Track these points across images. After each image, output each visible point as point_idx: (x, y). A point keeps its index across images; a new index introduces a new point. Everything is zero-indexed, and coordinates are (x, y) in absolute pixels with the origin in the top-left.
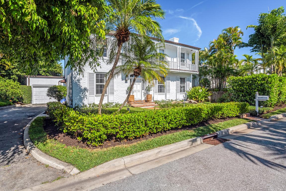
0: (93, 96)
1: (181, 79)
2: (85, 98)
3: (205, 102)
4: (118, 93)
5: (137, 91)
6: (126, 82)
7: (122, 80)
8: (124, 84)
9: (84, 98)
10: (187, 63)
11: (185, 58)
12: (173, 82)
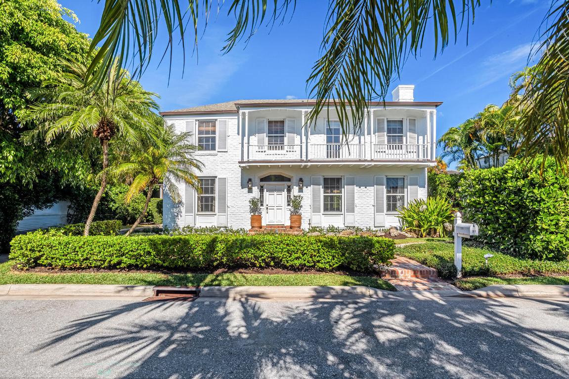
0: (192, 214)
1: (389, 180)
2: (179, 216)
3: (444, 236)
4: (234, 210)
5: (275, 208)
6: (250, 191)
7: (242, 188)
8: (245, 195)
9: (177, 216)
10: (408, 144)
11: (404, 132)
12: (366, 189)
